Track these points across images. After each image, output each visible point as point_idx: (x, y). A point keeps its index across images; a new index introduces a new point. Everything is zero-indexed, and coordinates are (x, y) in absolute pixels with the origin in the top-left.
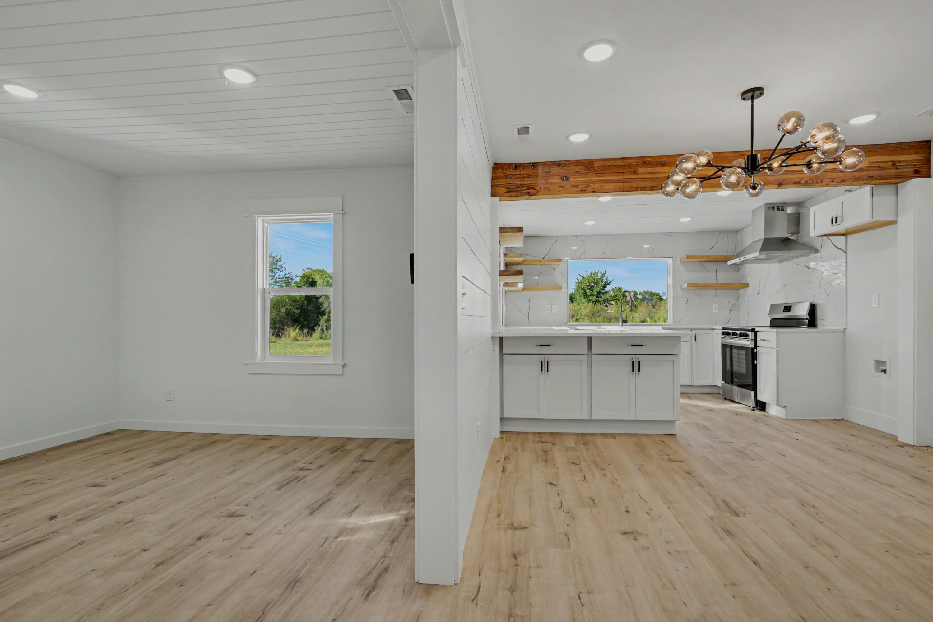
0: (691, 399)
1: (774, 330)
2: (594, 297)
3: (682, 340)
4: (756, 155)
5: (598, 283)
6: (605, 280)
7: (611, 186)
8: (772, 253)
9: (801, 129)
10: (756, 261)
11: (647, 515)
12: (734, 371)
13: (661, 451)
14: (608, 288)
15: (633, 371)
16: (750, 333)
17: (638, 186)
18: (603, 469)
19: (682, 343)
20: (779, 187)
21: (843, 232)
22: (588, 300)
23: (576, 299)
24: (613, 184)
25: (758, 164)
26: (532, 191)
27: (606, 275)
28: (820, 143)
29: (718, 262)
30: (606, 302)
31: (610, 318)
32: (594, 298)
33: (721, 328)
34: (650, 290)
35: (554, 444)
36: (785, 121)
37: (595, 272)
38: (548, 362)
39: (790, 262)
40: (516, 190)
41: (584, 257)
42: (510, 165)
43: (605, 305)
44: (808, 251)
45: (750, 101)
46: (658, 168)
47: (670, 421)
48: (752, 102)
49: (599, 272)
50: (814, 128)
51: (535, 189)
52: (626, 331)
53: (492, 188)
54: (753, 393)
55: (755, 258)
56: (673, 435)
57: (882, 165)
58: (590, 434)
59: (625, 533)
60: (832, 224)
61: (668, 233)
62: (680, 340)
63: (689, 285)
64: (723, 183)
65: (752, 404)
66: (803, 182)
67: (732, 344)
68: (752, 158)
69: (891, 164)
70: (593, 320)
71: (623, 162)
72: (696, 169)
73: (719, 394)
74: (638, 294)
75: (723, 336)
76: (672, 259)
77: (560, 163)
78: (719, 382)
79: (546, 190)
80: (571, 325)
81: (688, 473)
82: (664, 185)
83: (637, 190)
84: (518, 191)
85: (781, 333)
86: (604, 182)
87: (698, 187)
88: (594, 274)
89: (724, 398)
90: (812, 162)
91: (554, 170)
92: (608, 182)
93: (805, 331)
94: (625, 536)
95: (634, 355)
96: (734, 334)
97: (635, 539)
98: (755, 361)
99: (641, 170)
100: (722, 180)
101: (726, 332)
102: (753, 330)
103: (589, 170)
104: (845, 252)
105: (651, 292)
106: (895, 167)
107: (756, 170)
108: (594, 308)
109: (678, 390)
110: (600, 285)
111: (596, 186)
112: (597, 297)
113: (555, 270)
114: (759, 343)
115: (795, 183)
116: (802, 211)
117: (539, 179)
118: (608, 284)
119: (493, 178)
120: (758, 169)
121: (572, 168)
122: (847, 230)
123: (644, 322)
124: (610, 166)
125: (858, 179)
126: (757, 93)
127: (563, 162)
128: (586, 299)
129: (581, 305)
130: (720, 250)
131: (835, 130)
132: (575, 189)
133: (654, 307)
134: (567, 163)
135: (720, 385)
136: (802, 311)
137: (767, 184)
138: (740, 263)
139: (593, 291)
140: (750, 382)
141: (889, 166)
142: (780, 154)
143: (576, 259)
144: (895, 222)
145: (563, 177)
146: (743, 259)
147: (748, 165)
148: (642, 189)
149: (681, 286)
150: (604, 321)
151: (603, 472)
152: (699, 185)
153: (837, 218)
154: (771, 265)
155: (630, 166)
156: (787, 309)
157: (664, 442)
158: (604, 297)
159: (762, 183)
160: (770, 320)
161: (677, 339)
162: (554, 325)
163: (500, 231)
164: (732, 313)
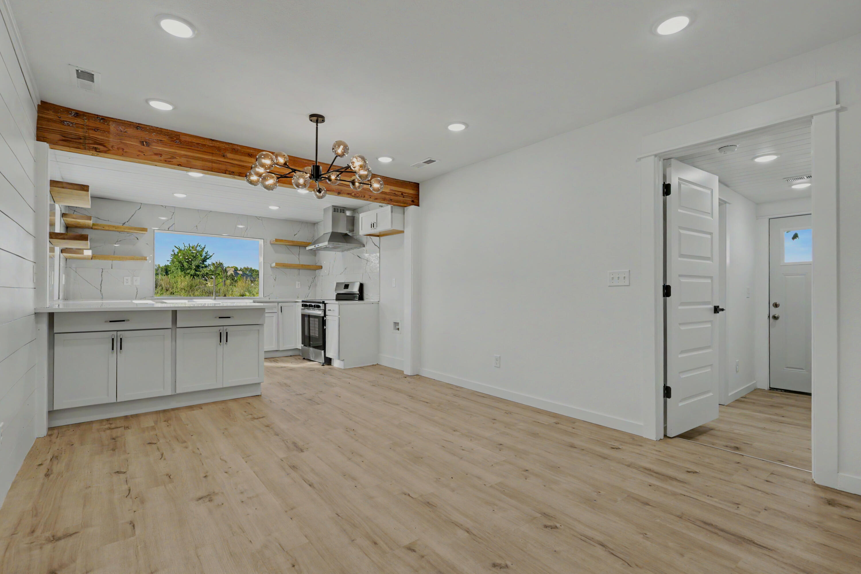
0: (277, 362)
1: (337, 302)
2: (192, 270)
3: (266, 311)
4: (319, 166)
5: (197, 257)
6: (204, 254)
7: (199, 163)
8: (336, 244)
9: (346, 155)
10: (326, 248)
11: (226, 474)
12: (311, 336)
13: (245, 412)
14: (208, 262)
15: (221, 342)
16: (321, 305)
17: (226, 169)
18: (185, 442)
19: (267, 315)
20: (338, 194)
21: (378, 234)
22: (185, 273)
23: (171, 272)
24: (201, 162)
25: (320, 174)
26: (101, 148)
27: (206, 250)
28: (357, 169)
29: (300, 247)
30: (205, 275)
31: (209, 292)
32: (193, 272)
33: (301, 301)
34: (250, 267)
35: (126, 428)
36: (337, 146)
37: (193, 245)
38: (121, 339)
39: (348, 251)
40: (77, 141)
41: (174, 229)
42: (68, 110)
43: (204, 279)
44: (359, 245)
45: (316, 124)
46: (245, 157)
47: (256, 384)
48: (317, 125)
49: (198, 246)
50: (353, 157)
51: (105, 146)
52: (220, 304)
53: (37, 132)
54: (323, 351)
55: (325, 247)
56: (258, 395)
57: (396, 193)
58: (173, 410)
59: (200, 499)
60: (371, 227)
61: (260, 217)
62: (265, 311)
63: (277, 264)
64: (294, 182)
65: (322, 360)
66: (353, 194)
67: (310, 314)
68: (316, 168)
69: (400, 193)
70: (191, 293)
71: (212, 144)
72: (272, 166)
73: (300, 355)
74: (239, 269)
75: (303, 308)
76: (263, 240)
77: (140, 126)
78: (300, 346)
79: (121, 151)
80: (158, 299)
81: (268, 426)
82: (248, 174)
83: (225, 173)
84: (80, 143)
85: (341, 304)
86: (192, 158)
87: (275, 182)
88: (192, 248)
89: (303, 358)
90: (355, 181)
91: (131, 131)
92: (196, 158)
93: (356, 303)
94: (200, 501)
95: (222, 327)
96: (310, 306)
97: (211, 500)
98: (325, 327)
99: (229, 155)
100: (293, 180)
101: (305, 304)
102: (323, 303)
103: (174, 142)
104: (379, 248)
105: (251, 268)
106: (402, 196)
107: (319, 178)
108: (192, 281)
109: (262, 356)
110: (199, 258)
111: (183, 160)
112: (196, 271)
113: (138, 239)
114: (328, 313)
115: (348, 194)
116: (356, 215)
117: (111, 136)
118: (208, 259)
119: (39, 119)
120: (320, 177)
121: (154, 135)
122: (380, 232)
123: (243, 296)
124: (198, 144)
125: (384, 199)
126: (320, 119)
127: (142, 126)
128: (183, 273)
129: (176, 278)
130: (301, 236)
131: (365, 162)
132: (156, 157)
133: (252, 282)
134: (148, 128)
135: (300, 348)
136: (356, 289)
137: (328, 190)
138: (315, 249)
139: (191, 264)
140: (320, 343)
141: (399, 194)
142: (335, 170)
143: (165, 230)
144: (402, 232)
145: (143, 142)
146: (317, 246)
147: (313, 173)
148: (231, 173)
149: (271, 265)
150: (203, 295)
151: (185, 445)
152: (276, 180)
153: (374, 224)
154: (337, 253)
155: (219, 149)
156: (347, 286)
157: (249, 403)
158: (203, 271)
159: (325, 189)
160: (336, 295)
161: (261, 310)
162: (136, 299)
163: (50, 184)
164: (311, 289)
